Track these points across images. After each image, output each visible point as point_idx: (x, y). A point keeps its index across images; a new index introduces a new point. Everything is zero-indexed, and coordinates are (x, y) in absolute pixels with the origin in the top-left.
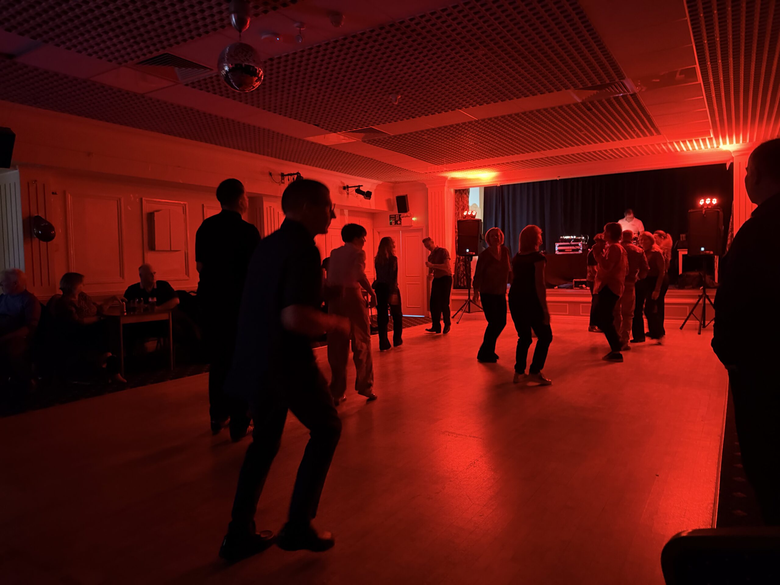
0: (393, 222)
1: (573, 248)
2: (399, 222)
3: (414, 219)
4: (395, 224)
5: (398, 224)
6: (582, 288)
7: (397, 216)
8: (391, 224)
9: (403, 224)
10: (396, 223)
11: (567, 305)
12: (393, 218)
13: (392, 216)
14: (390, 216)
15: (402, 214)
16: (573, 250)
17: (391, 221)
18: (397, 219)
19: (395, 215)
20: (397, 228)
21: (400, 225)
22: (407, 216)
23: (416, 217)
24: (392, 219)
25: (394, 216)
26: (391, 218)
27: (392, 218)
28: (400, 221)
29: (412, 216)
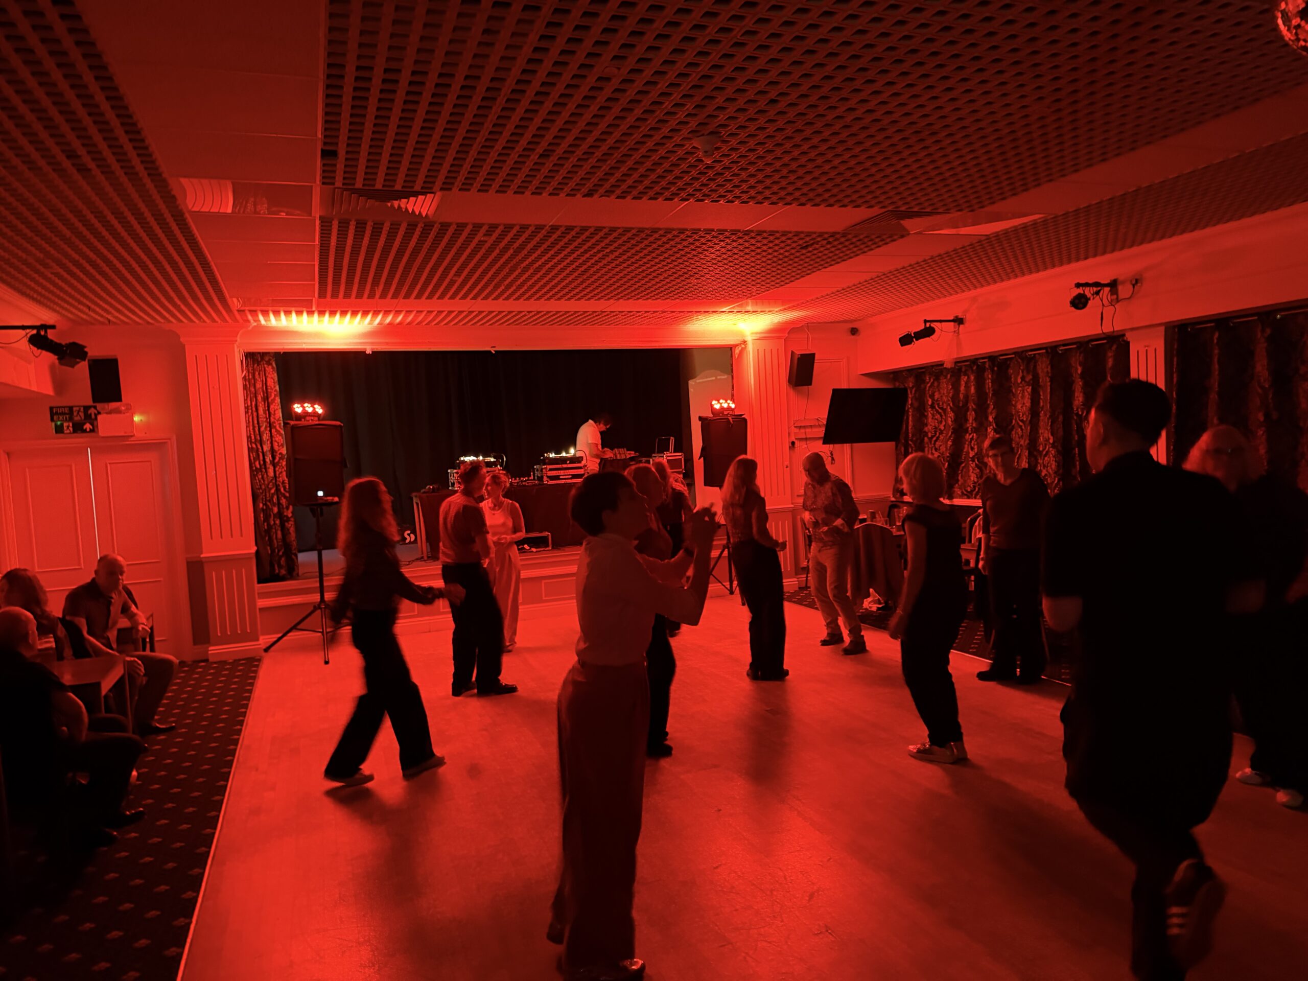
0: (68, 426)
2: (88, 426)
3: (138, 418)
4: (75, 431)
5: (85, 431)
7: (75, 409)
8: (59, 430)
9: (103, 431)
10: (78, 428)
12: (63, 414)
13: (60, 411)
14: (51, 409)
15: (99, 406)
17: (59, 423)
18: (77, 418)
19: (71, 408)
20: (79, 440)
21: (93, 434)
22: (118, 411)
23: (143, 413)
24: (61, 417)
25: (67, 411)
26: (54, 413)
27: (57, 413)
28: (92, 424)
29: (131, 410)
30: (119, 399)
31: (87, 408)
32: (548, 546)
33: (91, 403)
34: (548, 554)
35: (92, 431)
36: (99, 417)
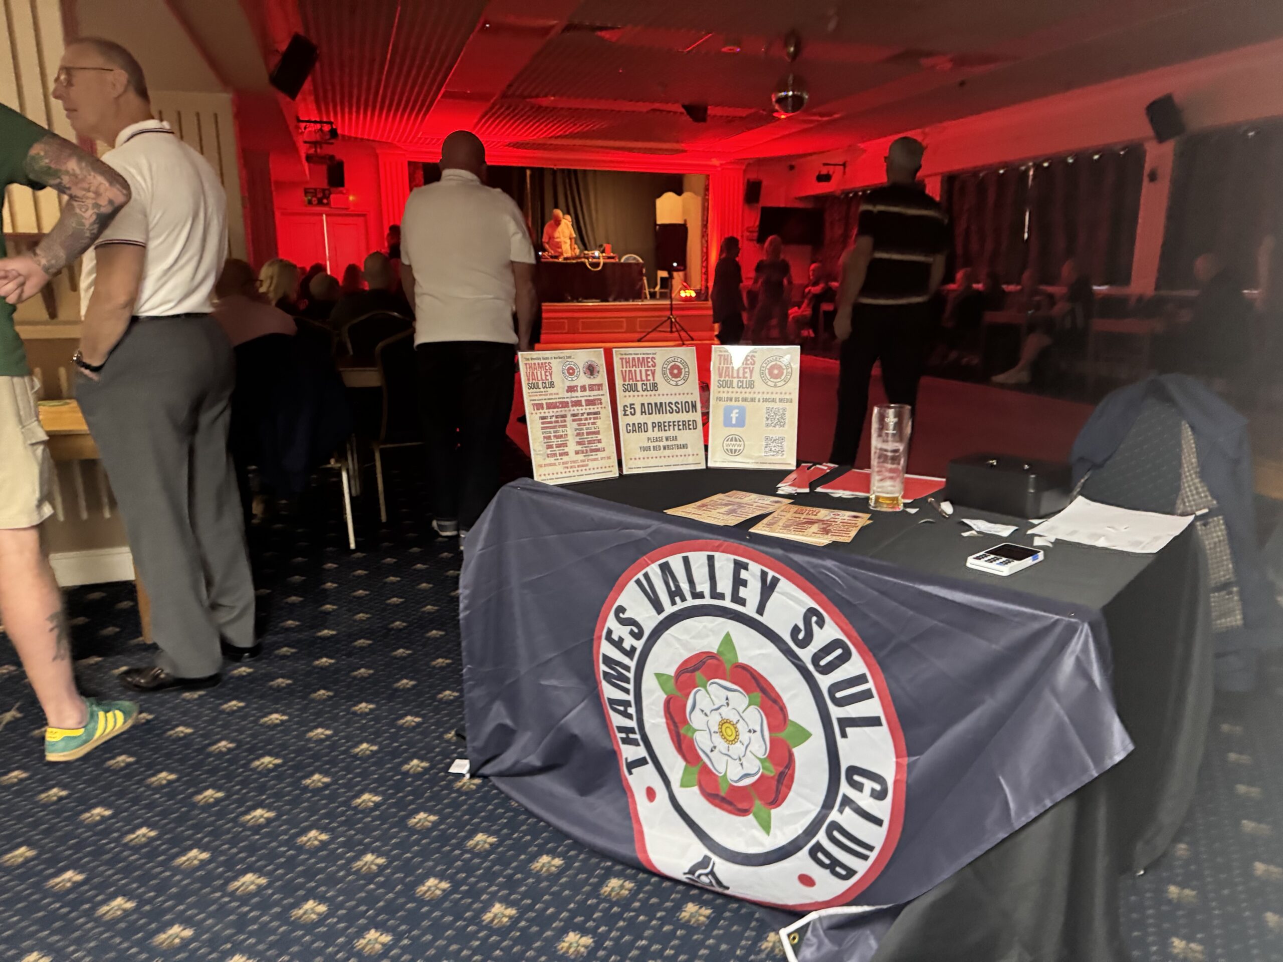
0: (315, 200)
2: (325, 201)
3: (352, 198)
4: (318, 203)
5: (324, 204)
7: (319, 191)
8: (310, 202)
9: (333, 204)
10: (320, 202)
12: (312, 192)
14: (307, 189)
15: (333, 189)
17: (310, 198)
18: (319, 196)
19: (315, 189)
20: (319, 209)
21: (328, 206)
22: (341, 193)
23: (354, 195)
24: (310, 195)
25: (314, 191)
26: (306, 192)
27: (309, 192)
28: (328, 200)
29: (348, 193)
30: (342, 185)
31: (323, 190)
33: (326, 187)
35: (328, 204)
36: (332, 196)
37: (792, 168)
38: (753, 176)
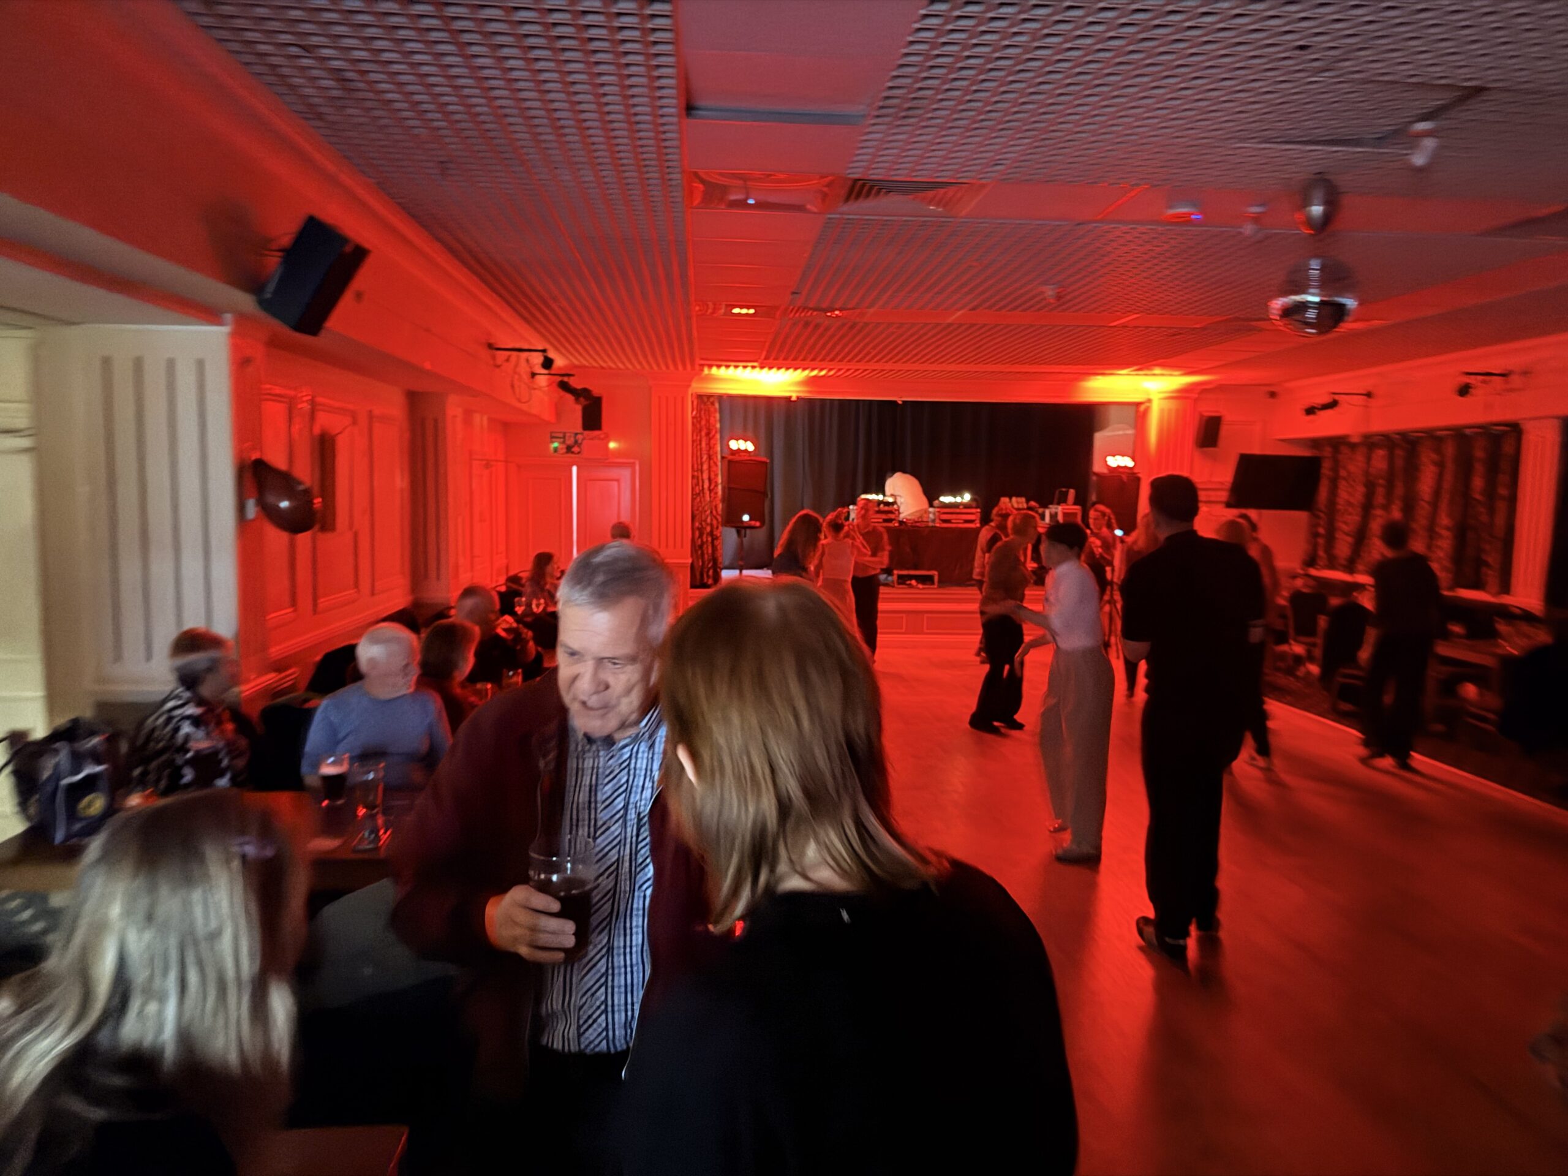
0: (563, 448)
1: (884, 516)
2: (576, 449)
3: (612, 445)
4: (567, 453)
5: (574, 453)
6: (910, 586)
7: (567, 435)
8: (556, 450)
9: (586, 454)
10: (570, 450)
11: (902, 618)
12: (560, 438)
13: (558, 435)
14: (551, 433)
15: (586, 433)
16: (885, 521)
17: (555, 445)
18: (569, 443)
19: (564, 434)
20: (568, 459)
21: (579, 456)
22: (598, 438)
23: (615, 440)
25: (561, 435)
26: (554, 437)
28: (579, 448)
29: (607, 439)
30: (600, 428)
31: (575, 435)
32: (933, 583)
33: (579, 430)
34: (933, 590)
35: (579, 453)
36: (585, 443)
37: (1273, 395)
38: (1209, 409)
